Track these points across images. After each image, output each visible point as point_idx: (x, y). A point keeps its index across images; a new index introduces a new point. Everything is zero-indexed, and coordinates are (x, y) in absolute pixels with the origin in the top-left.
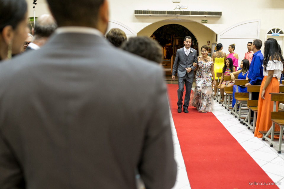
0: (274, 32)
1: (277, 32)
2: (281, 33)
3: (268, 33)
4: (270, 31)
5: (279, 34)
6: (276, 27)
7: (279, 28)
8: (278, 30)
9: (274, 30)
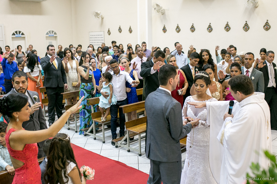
0: (17, 34)
1: (19, 34)
2: (23, 34)
3: (13, 35)
4: (14, 33)
5: (21, 35)
6: (18, 30)
7: (20, 30)
8: (20, 32)
9: (16, 32)
